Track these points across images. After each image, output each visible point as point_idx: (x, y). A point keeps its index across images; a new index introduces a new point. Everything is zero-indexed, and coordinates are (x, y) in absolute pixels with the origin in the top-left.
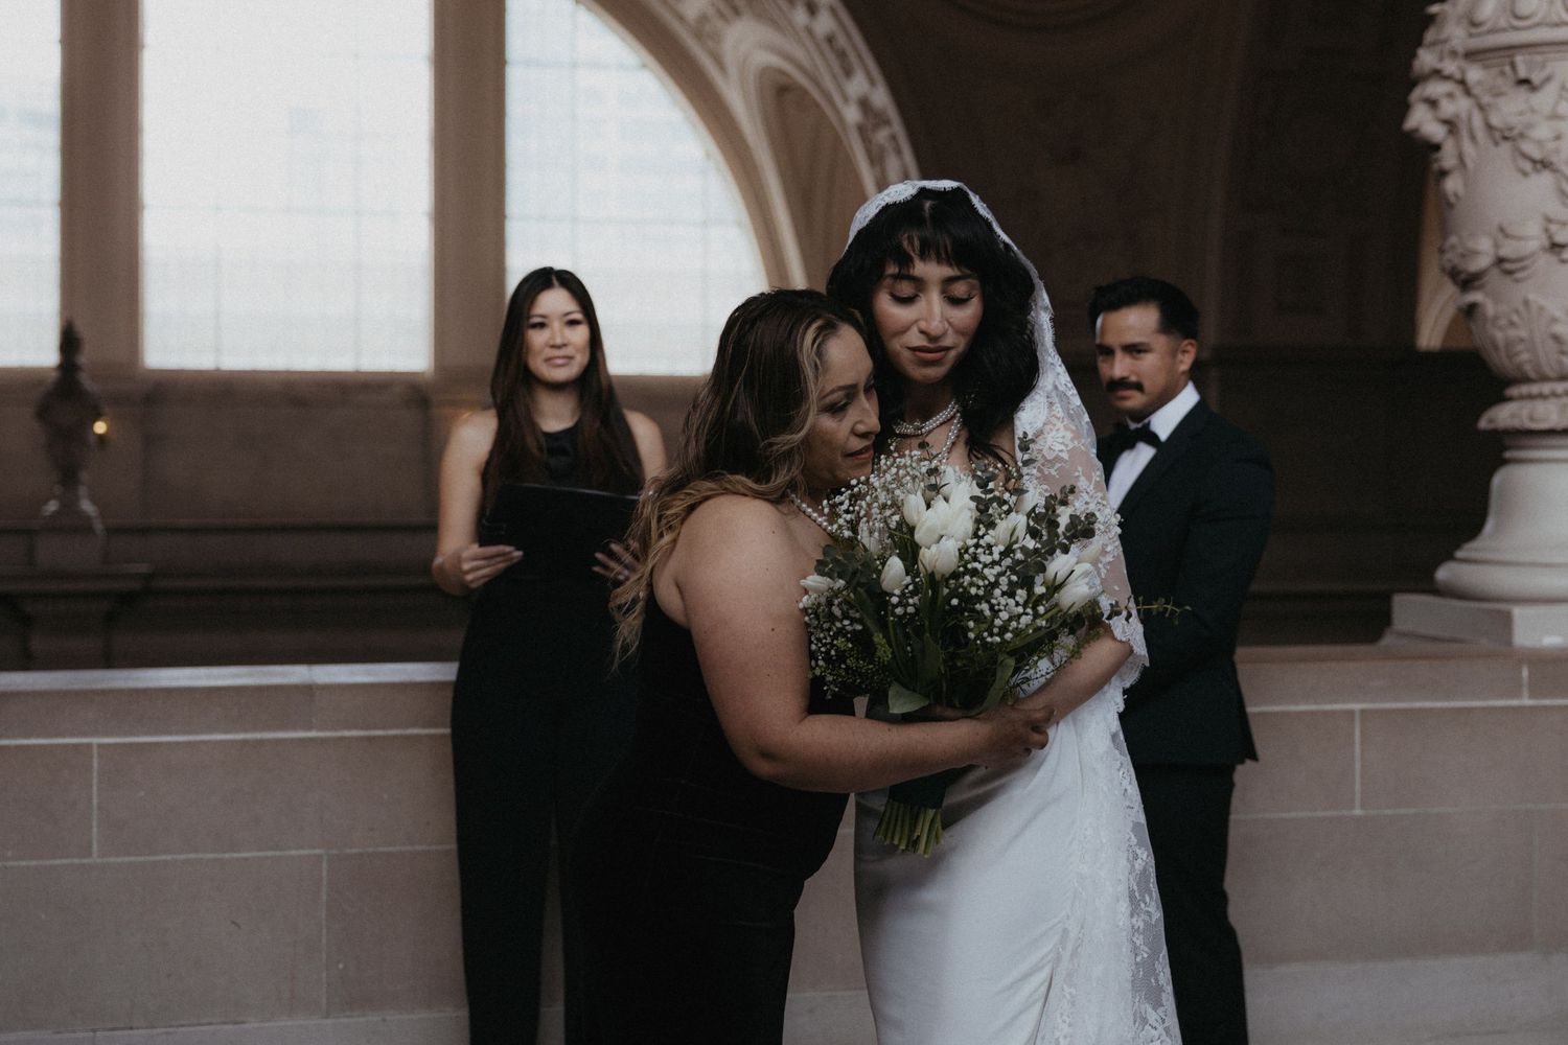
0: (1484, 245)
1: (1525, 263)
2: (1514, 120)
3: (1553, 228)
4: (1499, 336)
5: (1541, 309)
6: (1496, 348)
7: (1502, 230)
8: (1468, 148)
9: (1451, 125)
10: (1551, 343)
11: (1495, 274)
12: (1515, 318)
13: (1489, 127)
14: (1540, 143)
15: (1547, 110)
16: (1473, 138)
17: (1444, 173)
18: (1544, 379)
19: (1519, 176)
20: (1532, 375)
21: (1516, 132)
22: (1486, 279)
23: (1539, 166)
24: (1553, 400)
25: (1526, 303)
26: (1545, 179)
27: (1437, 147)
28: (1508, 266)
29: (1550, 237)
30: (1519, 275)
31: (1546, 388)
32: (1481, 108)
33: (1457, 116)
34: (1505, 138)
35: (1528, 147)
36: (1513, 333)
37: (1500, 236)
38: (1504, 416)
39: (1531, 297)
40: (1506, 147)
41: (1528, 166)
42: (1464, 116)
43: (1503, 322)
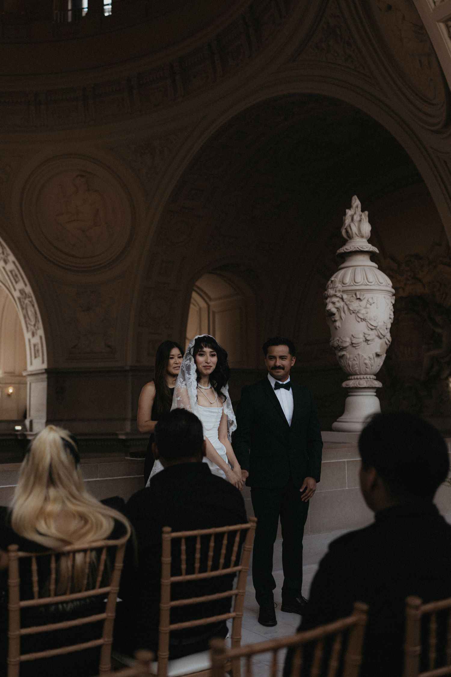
0: (348, 340)
1: (359, 344)
2: (357, 309)
3: (366, 336)
4: (350, 363)
5: (363, 356)
6: (349, 366)
7: (352, 336)
8: (343, 315)
9: (338, 309)
10: (364, 365)
11: (350, 347)
12: (355, 358)
13: (349, 309)
14: (363, 314)
15: (364, 306)
16: (344, 312)
17: (335, 321)
18: (361, 374)
19: (357, 322)
20: (358, 373)
21: (356, 311)
22: (347, 348)
23: (363, 320)
24: (363, 380)
25: (359, 354)
26: (364, 323)
27: (334, 314)
28: (354, 345)
29: (365, 338)
30: (356, 348)
31: (362, 376)
32: (347, 305)
33: (340, 307)
34: (353, 313)
35: (360, 315)
36: (354, 362)
37: (352, 337)
38: (351, 383)
39: (360, 353)
40: (353, 315)
41: (359, 320)
42: (342, 306)
43: (352, 360)
